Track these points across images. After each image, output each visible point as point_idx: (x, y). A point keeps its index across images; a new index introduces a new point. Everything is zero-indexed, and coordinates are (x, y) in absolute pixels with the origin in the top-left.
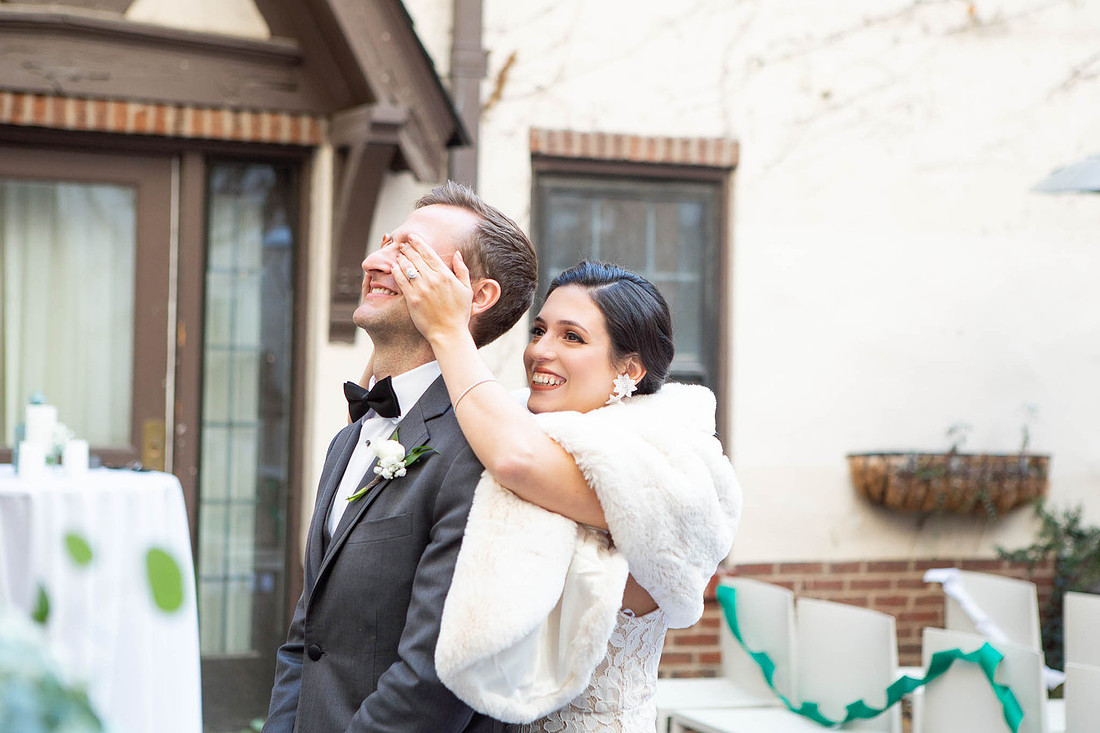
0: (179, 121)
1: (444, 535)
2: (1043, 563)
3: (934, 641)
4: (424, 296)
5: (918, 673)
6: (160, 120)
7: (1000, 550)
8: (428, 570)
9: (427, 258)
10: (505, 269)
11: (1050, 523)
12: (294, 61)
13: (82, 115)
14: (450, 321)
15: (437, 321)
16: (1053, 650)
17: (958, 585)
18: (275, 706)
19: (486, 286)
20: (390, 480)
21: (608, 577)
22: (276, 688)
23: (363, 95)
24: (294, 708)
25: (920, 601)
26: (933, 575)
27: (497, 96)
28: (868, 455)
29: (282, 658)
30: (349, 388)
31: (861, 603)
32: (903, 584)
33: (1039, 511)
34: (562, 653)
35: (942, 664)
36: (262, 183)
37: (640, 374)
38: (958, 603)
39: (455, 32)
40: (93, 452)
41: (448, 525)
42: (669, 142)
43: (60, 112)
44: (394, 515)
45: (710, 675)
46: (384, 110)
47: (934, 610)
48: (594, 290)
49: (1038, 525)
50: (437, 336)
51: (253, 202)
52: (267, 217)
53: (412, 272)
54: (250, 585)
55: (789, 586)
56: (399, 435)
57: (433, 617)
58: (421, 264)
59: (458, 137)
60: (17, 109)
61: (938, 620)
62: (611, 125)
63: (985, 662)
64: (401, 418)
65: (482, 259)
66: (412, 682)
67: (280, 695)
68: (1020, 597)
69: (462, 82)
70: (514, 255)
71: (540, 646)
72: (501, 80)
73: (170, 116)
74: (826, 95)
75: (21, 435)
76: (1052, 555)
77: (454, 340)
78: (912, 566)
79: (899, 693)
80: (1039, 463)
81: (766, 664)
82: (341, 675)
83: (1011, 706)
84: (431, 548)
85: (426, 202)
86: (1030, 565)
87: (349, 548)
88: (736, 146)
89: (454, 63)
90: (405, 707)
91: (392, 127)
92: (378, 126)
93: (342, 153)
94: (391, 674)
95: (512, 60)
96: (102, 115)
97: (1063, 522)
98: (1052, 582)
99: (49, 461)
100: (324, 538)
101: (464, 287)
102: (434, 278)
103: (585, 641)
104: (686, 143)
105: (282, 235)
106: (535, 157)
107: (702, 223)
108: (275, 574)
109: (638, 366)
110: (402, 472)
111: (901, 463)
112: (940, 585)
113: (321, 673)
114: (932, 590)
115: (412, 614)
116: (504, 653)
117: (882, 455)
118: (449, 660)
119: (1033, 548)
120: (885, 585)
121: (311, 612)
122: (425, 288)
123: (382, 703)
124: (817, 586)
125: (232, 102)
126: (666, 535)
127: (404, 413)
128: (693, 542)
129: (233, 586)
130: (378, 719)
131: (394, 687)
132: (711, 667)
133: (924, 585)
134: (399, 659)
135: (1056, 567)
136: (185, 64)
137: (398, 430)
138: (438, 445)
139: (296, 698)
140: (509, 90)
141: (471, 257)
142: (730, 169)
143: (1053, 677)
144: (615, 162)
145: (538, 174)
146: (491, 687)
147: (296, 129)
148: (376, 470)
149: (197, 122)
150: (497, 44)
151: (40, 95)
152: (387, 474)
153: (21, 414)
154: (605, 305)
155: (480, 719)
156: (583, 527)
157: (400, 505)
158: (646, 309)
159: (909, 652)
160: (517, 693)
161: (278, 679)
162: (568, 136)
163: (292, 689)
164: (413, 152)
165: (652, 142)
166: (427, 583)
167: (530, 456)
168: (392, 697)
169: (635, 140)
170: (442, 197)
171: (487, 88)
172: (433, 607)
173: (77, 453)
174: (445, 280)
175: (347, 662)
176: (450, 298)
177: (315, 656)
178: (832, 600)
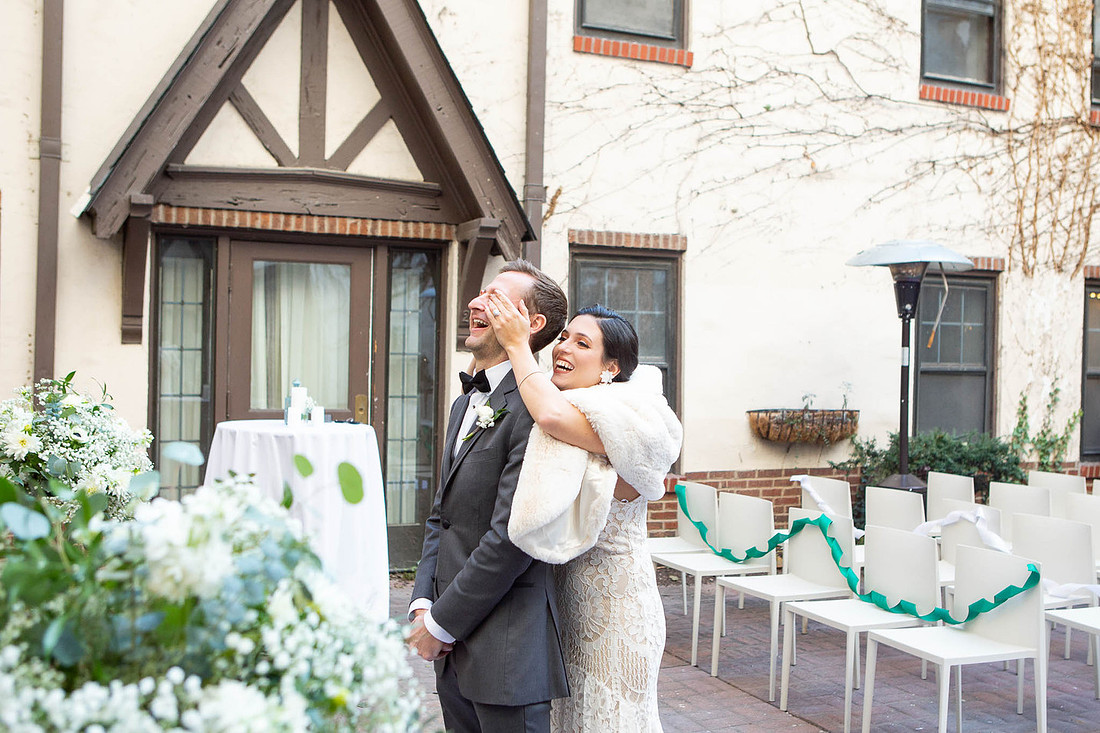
0: (374, 228)
1: (514, 458)
2: (855, 470)
3: (795, 514)
4: (502, 325)
5: (786, 532)
6: (364, 228)
7: (832, 463)
8: (506, 479)
9: (504, 303)
10: (549, 308)
11: (858, 448)
12: (439, 194)
13: (322, 226)
14: (518, 339)
15: (511, 340)
16: (859, 518)
17: (808, 483)
18: (425, 552)
19: (538, 318)
20: (485, 429)
21: (605, 482)
22: (426, 542)
23: (476, 212)
24: (436, 553)
25: (788, 492)
26: (794, 478)
27: (551, 212)
28: (759, 411)
29: (428, 525)
30: (462, 375)
31: (755, 494)
32: (778, 483)
33: (852, 442)
34: (582, 523)
35: (799, 527)
36: (420, 263)
37: (617, 371)
38: (808, 492)
39: (526, 177)
40: (326, 413)
41: (516, 453)
42: (647, 237)
43: (310, 224)
44: (487, 447)
45: (673, 535)
46: (487, 221)
47: (795, 497)
48: (599, 319)
49: (852, 449)
50: (510, 348)
51: (415, 272)
52: (423, 281)
53: (496, 312)
54: (415, 486)
55: (715, 485)
56: (490, 403)
57: (508, 505)
58: (501, 307)
59: (529, 236)
60: (287, 224)
61: (797, 502)
62: (614, 228)
63: (822, 525)
64: (491, 393)
65: (535, 303)
66: (499, 542)
67: (428, 546)
68: (842, 489)
69: (531, 204)
70: (554, 300)
71: (569, 519)
72: (553, 204)
73: (369, 225)
74: (734, 211)
75: (289, 403)
76: (859, 465)
77: (521, 350)
78: (783, 473)
79: (775, 543)
80: (852, 415)
81: (702, 529)
82: (461, 537)
83: (836, 548)
84: (507, 466)
85: (506, 270)
86: (848, 471)
87: (463, 466)
88: (685, 238)
89: (526, 194)
90: (495, 555)
91: (493, 230)
92: (483, 229)
93: (464, 245)
94: (487, 537)
95: (559, 192)
96: (332, 226)
97: (866, 448)
98: (860, 481)
99: (303, 417)
100: (451, 460)
101: (526, 320)
102: (509, 316)
103: (593, 518)
104: (657, 237)
105: (431, 291)
106: (572, 245)
107: (666, 282)
108: (429, 480)
109: (616, 368)
110: (492, 424)
111: (778, 415)
112: (799, 483)
113: (449, 535)
114: (795, 486)
115: (497, 503)
116: (547, 526)
117: (766, 411)
118: (515, 530)
119: (849, 462)
120: (769, 484)
121: (443, 499)
122: (503, 321)
123: (482, 553)
124: (731, 484)
125: (403, 217)
126: (639, 457)
127: (493, 390)
128: (656, 459)
129: (406, 486)
130: (480, 562)
131: (488, 544)
132: (672, 531)
133: (790, 483)
134: (491, 529)
135: (862, 472)
136: (378, 196)
137: (490, 400)
138: (510, 408)
139: (438, 548)
140: (557, 209)
141: (529, 302)
142: (682, 252)
143: (859, 533)
144: (617, 248)
145: (573, 255)
146: (540, 545)
147: (439, 232)
148: (478, 423)
149: (384, 228)
150: (551, 183)
151: (299, 215)
152: (483, 426)
153: (289, 391)
154: (604, 329)
155: (536, 563)
156: (592, 454)
157: (491, 442)
158: (626, 336)
159: (781, 520)
160: (557, 547)
161: (426, 537)
162: (590, 233)
163: (435, 543)
164: (503, 244)
165: (637, 236)
166: (506, 486)
167: (559, 415)
168: (487, 550)
169: (628, 236)
170: (514, 268)
171: (545, 207)
172: (508, 499)
173: (318, 413)
174: (515, 317)
175: (464, 530)
176: (518, 327)
177: (446, 527)
178: (738, 492)
